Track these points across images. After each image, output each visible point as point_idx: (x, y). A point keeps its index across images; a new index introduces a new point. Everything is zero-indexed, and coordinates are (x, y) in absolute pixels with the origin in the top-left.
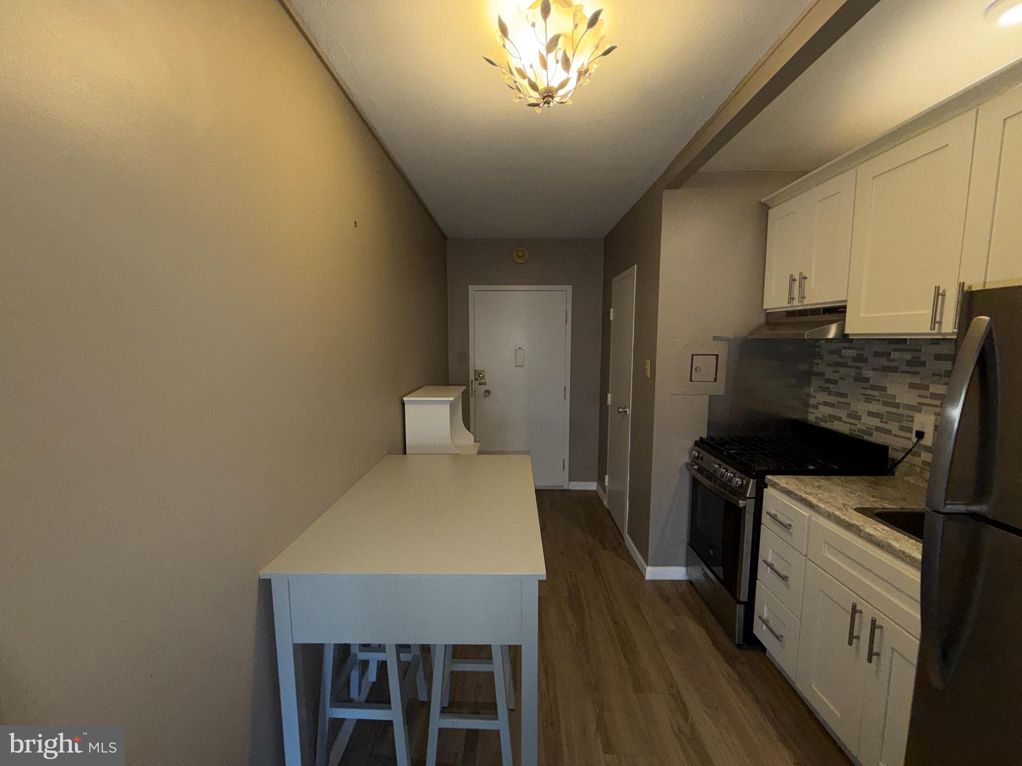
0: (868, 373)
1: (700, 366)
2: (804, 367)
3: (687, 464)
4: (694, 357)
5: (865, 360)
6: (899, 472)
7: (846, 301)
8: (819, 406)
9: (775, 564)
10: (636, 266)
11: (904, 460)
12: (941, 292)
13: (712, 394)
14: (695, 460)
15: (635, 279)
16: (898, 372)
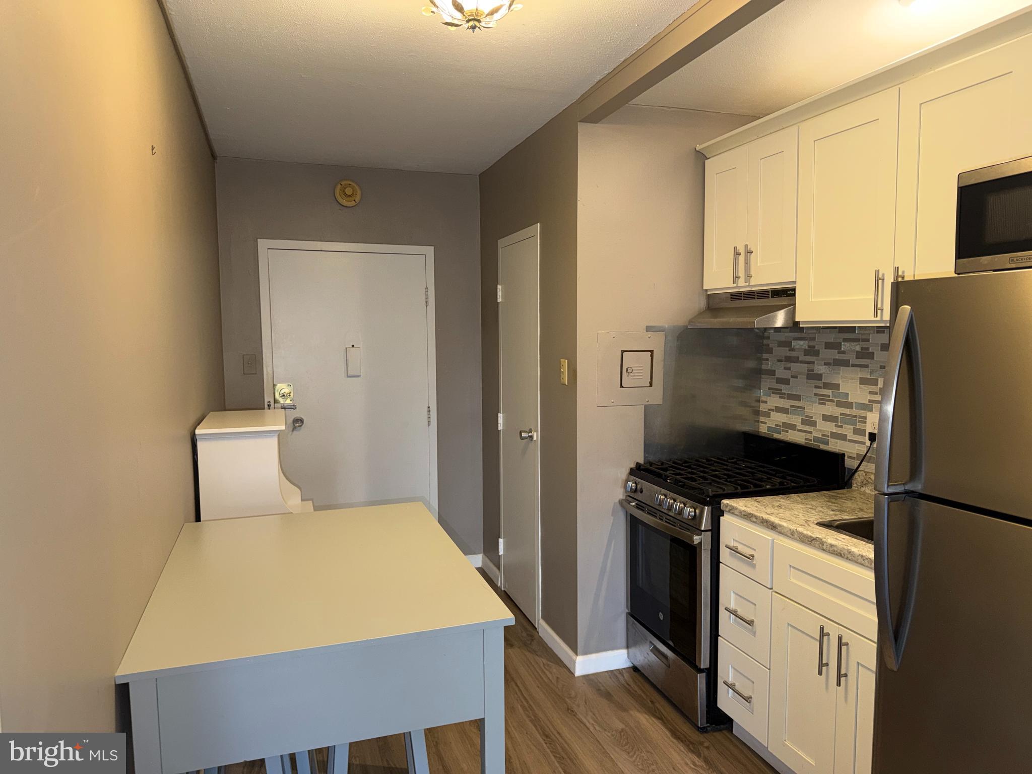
0: (820, 369)
1: (631, 366)
2: (751, 364)
3: (621, 502)
4: (624, 354)
5: (817, 353)
6: (856, 483)
7: (795, 282)
8: (772, 412)
9: (738, 610)
10: (539, 224)
11: (859, 469)
12: (880, 276)
13: (647, 403)
14: (633, 494)
15: (539, 243)
16: (848, 366)
